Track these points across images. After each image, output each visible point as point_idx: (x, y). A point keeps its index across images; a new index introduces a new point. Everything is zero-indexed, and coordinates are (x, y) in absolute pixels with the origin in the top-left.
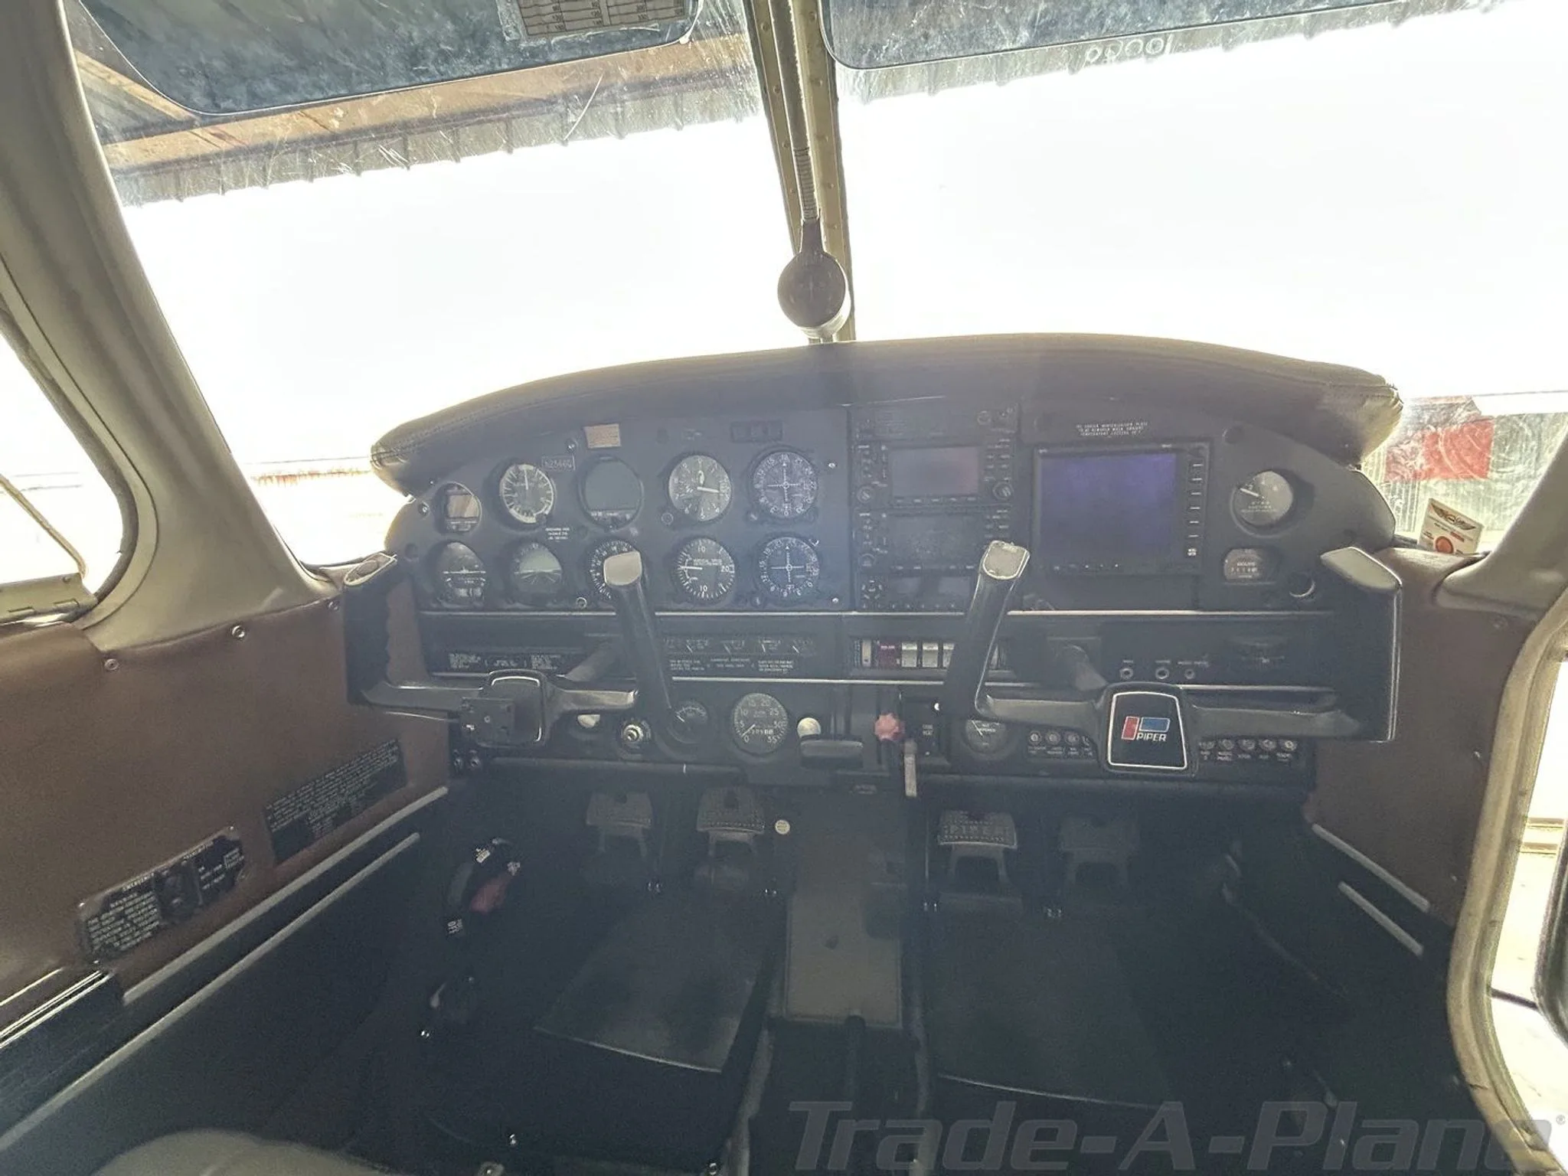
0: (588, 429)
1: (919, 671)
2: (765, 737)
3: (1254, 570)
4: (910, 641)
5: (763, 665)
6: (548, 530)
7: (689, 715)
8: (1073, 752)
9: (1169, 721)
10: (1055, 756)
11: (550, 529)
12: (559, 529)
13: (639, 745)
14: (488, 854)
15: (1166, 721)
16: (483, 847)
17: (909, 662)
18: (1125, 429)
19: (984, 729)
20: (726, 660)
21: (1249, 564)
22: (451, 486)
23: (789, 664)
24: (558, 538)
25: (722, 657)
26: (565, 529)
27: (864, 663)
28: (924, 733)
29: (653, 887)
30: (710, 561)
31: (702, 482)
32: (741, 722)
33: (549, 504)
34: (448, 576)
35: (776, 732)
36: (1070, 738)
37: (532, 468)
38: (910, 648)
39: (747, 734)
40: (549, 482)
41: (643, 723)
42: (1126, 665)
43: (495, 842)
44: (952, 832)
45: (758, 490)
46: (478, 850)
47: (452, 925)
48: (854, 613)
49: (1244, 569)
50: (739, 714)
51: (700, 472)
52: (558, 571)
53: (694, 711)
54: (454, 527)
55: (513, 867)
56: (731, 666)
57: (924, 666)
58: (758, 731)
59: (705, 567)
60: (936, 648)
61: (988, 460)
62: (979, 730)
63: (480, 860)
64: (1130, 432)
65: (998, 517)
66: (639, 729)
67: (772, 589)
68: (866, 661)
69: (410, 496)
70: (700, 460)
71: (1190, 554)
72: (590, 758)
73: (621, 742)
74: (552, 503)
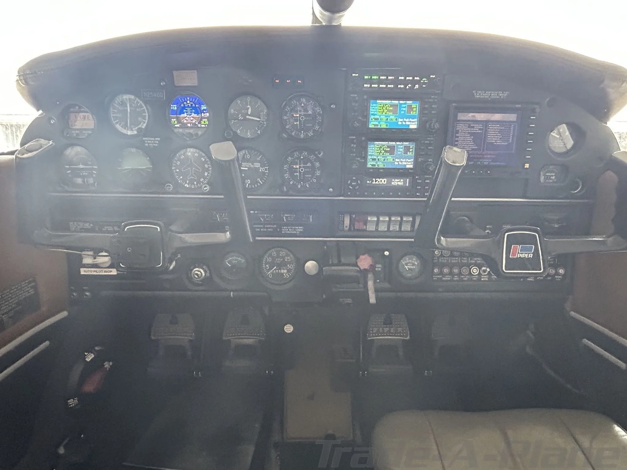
0: (175, 73)
1: (377, 234)
2: (282, 274)
3: (553, 178)
4: (372, 214)
5: (285, 230)
6: (144, 139)
7: (234, 262)
8: (456, 278)
9: (534, 246)
10: (447, 281)
11: (146, 139)
12: (153, 139)
13: (201, 281)
14: (93, 356)
15: (532, 247)
16: (90, 352)
17: (371, 227)
18: (498, 95)
19: (410, 267)
20: (262, 226)
21: (552, 174)
22: (74, 106)
23: (300, 229)
24: (151, 145)
25: (259, 224)
26: (156, 139)
27: (345, 228)
28: (376, 269)
29: (197, 374)
30: (253, 164)
31: (249, 113)
32: (267, 266)
33: (144, 122)
34: (69, 169)
35: (289, 271)
36: (455, 270)
37: (132, 97)
38: (373, 219)
39: (271, 273)
40: (145, 108)
41: (204, 267)
42: (488, 229)
43: (97, 348)
44: (374, 332)
45: (285, 120)
46: (86, 354)
47: (71, 401)
48: (341, 198)
49: (549, 177)
50: (266, 262)
51: (249, 106)
52: (149, 168)
53: (237, 260)
54: (75, 135)
55: (107, 365)
56: (265, 230)
57: (379, 230)
58: (277, 271)
59: (249, 168)
60: (387, 219)
61: (424, 108)
62: (406, 267)
63: (88, 359)
64: (500, 96)
65: (428, 142)
66: (202, 271)
67: (291, 183)
68: (347, 227)
69: (41, 112)
70: (249, 99)
71: (525, 167)
72: (168, 290)
73: (190, 279)
74: (146, 121)
